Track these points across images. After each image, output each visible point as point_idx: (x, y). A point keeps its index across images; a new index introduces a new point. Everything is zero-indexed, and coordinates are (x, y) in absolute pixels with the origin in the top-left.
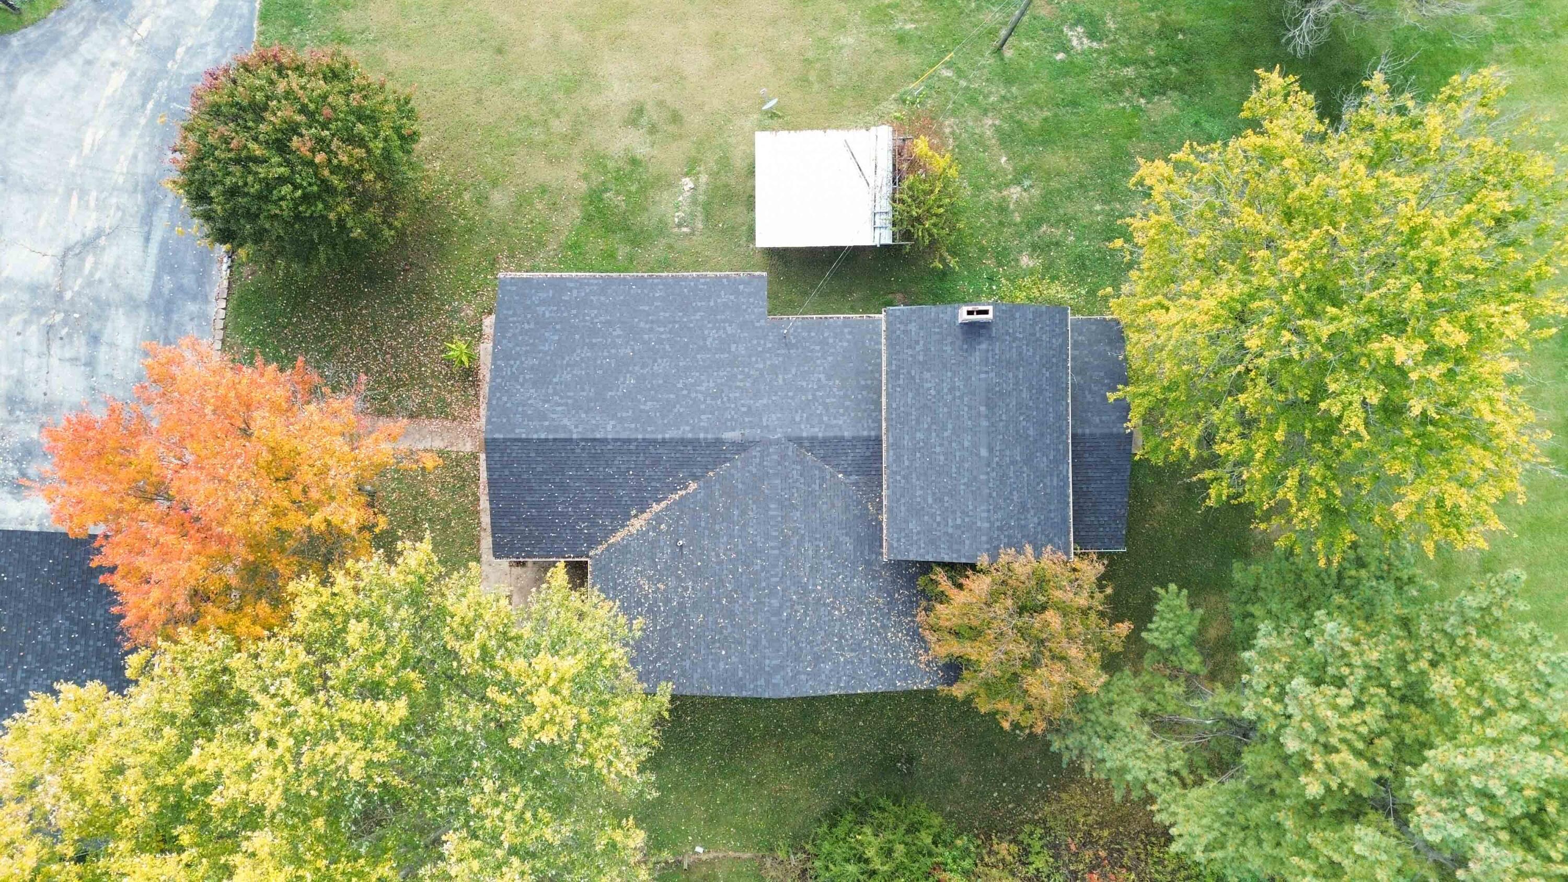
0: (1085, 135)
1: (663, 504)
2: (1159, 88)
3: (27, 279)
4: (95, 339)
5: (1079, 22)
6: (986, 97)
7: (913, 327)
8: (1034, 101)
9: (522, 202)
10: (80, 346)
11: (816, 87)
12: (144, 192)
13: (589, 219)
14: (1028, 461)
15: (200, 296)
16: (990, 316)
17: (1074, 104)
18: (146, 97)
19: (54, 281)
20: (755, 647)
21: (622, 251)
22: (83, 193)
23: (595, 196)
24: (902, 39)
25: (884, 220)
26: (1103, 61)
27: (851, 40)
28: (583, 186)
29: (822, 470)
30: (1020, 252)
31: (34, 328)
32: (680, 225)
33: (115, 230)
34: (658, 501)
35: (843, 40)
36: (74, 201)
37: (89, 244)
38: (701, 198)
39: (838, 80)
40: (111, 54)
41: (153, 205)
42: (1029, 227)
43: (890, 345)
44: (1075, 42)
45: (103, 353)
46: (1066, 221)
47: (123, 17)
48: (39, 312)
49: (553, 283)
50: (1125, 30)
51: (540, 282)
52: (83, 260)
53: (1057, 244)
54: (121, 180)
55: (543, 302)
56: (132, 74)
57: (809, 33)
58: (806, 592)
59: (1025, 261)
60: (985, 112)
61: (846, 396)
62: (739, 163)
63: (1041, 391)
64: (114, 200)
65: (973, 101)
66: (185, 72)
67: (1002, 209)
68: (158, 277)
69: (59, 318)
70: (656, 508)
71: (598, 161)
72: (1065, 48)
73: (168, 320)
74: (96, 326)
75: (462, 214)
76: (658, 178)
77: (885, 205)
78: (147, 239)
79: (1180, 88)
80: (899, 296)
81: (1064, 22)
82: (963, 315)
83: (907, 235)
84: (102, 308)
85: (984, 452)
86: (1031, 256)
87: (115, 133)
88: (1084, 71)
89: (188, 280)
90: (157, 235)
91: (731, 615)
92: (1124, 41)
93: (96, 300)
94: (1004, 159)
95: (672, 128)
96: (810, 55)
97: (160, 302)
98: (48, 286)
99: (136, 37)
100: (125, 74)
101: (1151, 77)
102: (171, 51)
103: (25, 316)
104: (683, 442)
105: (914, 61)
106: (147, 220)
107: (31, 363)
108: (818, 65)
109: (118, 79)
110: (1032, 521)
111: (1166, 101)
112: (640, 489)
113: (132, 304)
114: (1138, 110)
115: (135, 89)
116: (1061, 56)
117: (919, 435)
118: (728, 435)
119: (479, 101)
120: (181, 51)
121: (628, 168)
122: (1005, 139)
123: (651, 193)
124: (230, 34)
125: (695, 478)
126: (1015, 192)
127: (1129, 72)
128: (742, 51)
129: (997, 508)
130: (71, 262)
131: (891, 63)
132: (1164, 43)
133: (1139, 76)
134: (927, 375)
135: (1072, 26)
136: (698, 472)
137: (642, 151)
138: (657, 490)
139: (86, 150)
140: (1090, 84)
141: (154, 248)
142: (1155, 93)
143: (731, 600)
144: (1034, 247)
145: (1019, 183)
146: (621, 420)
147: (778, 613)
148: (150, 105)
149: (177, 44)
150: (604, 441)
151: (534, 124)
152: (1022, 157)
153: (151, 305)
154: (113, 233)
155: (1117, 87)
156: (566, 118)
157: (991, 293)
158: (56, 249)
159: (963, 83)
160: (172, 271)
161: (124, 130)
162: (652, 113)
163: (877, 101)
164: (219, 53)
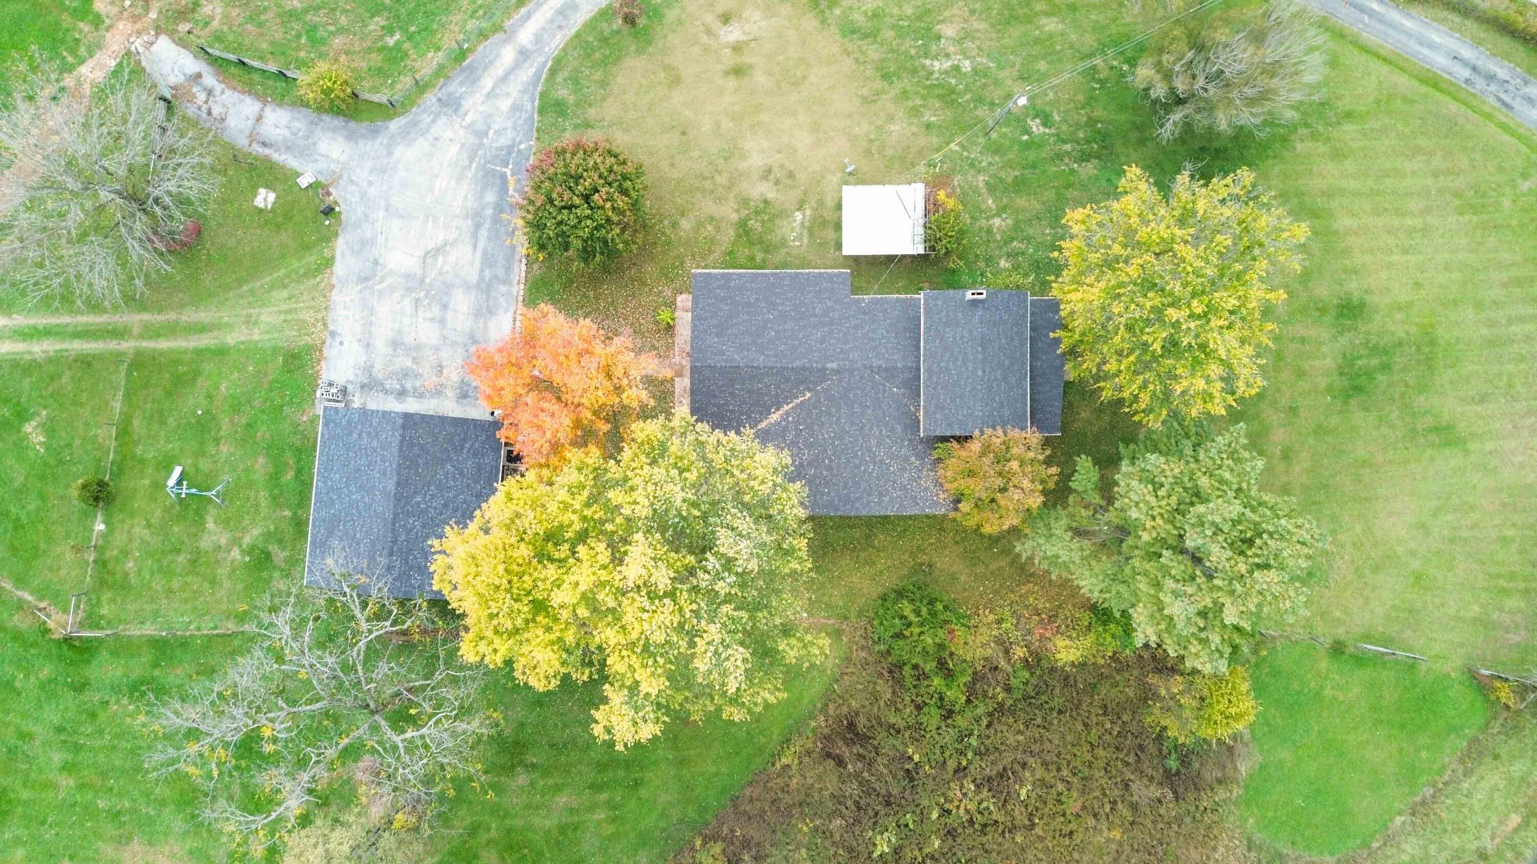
0: (1040, 186)
1: (791, 406)
2: (1085, 157)
3: (403, 271)
4: (445, 307)
5: (1036, 116)
6: (980, 163)
7: (939, 302)
8: (1008, 165)
9: (699, 225)
10: (436, 310)
11: (876, 156)
12: (472, 219)
13: (739, 236)
14: (1005, 379)
15: (506, 282)
16: (984, 296)
17: (1034, 167)
18: (471, 160)
19: (419, 272)
20: (845, 487)
21: (759, 257)
22: (435, 220)
23: (742, 224)
24: (928, 126)
25: (919, 239)
26: (1051, 140)
27: (897, 128)
28: (735, 217)
29: (884, 385)
30: (1000, 258)
31: (407, 300)
32: (794, 241)
33: (455, 241)
34: (787, 404)
35: (892, 128)
36: (430, 223)
37: (439, 250)
38: (807, 224)
39: (889, 152)
40: (449, 134)
41: (478, 226)
42: (1006, 243)
43: (926, 313)
44: (1034, 129)
45: (449, 315)
46: (1028, 239)
47: (456, 111)
48: (409, 290)
49: (723, 275)
50: (1066, 121)
51: (716, 275)
52: (436, 259)
53: (1023, 253)
54: (458, 211)
55: (719, 287)
56: (463, 146)
57: (871, 123)
58: (875, 456)
59: (1003, 263)
60: (979, 171)
61: (898, 343)
62: (830, 202)
63: (1012, 339)
64: (454, 224)
65: (972, 165)
66: (494, 145)
67: (989, 231)
68: (482, 270)
69: (422, 294)
70: (786, 408)
71: (744, 202)
72: (1027, 131)
73: (489, 296)
74: (445, 299)
75: (663, 233)
76: (781, 212)
77: (920, 230)
78: (475, 247)
79: (1099, 157)
80: (926, 284)
81: (1027, 116)
82: (969, 295)
83: (933, 248)
84: (448, 288)
85: (980, 373)
86: (1006, 261)
87: (453, 183)
88: (1040, 146)
89: (500, 272)
90: (481, 245)
91: (830, 468)
92: (1064, 128)
93: (444, 283)
94: (990, 202)
95: (789, 181)
96: (872, 136)
97: (483, 285)
98: (415, 275)
99: (464, 124)
100: (459, 146)
101: (1081, 151)
102: (486, 134)
103: (402, 292)
104: (804, 368)
105: (935, 141)
106: (475, 235)
107: (406, 321)
108: (877, 143)
109: (454, 149)
110: (1006, 413)
111: (1090, 166)
112: (777, 396)
113: (467, 287)
114: (1072, 171)
115: (465, 156)
116: (1025, 137)
117: (943, 364)
118: (830, 366)
119: (672, 165)
120: (491, 132)
121: (762, 206)
122: (991, 189)
123: (777, 221)
124: (521, 122)
125: (810, 390)
126: (997, 222)
127: (1068, 147)
128: (832, 134)
129: (987, 405)
130: (429, 260)
131: (922, 142)
132: (1089, 130)
133: (1073, 150)
134: (947, 330)
135: (1033, 119)
136: (811, 387)
137: (770, 196)
138: (787, 397)
139: (437, 192)
140: (1044, 155)
141: (479, 253)
142: (1083, 160)
143: (830, 460)
144: (1009, 255)
145: (1000, 216)
146: (768, 356)
147: (858, 467)
148: (474, 165)
149: (489, 128)
150: (758, 368)
151: (704, 178)
152: (1001, 200)
153: (478, 286)
154: (455, 242)
155: (1060, 156)
156: (725, 175)
157: (982, 283)
158: (419, 253)
159: (965, 154)
160: (491, 266)
161: (459, 179)
162: (777, 173)
163: (913, 165)
164: (515, 134)
